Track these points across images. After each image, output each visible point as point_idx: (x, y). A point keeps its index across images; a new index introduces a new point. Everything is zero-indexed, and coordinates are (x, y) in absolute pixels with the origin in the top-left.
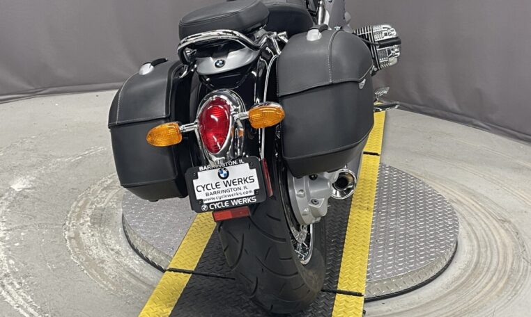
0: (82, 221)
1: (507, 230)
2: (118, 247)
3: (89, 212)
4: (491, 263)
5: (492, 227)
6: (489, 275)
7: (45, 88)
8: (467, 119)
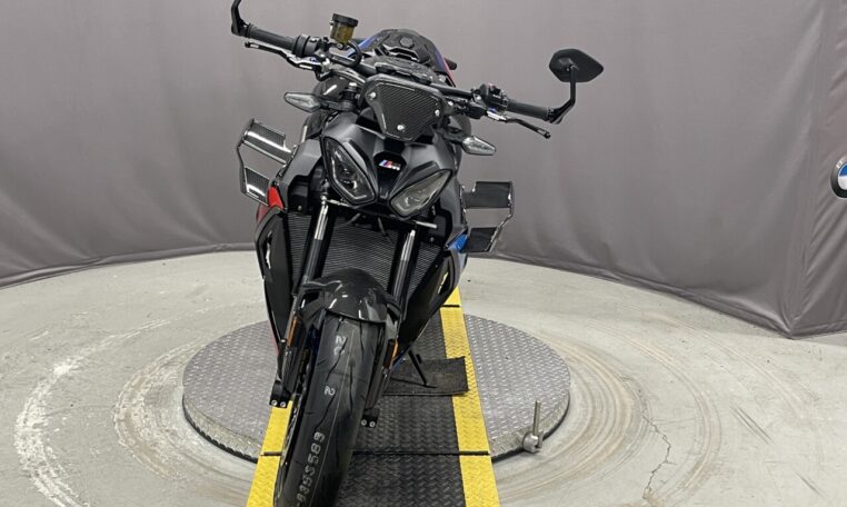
0: (134, 402)
2: (174, 428)
3: (144, 392)
4: (606, 424)
5: (611, 386)
7: (102, 258)
8: (596, 270)
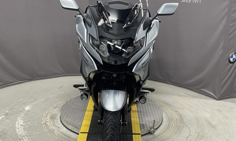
0: (47, 118)
1: (177, 114)
2: (58, 126)
3: (49, 115)
4: (173, 124)
6: (172, 128)
7: (35, 78)
